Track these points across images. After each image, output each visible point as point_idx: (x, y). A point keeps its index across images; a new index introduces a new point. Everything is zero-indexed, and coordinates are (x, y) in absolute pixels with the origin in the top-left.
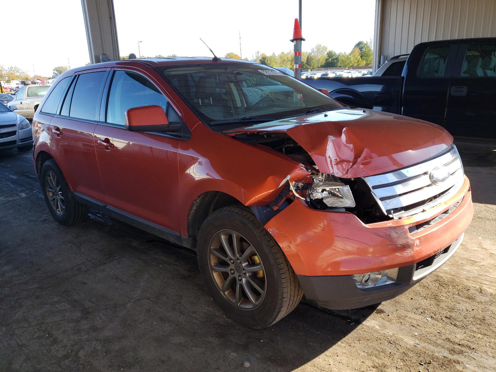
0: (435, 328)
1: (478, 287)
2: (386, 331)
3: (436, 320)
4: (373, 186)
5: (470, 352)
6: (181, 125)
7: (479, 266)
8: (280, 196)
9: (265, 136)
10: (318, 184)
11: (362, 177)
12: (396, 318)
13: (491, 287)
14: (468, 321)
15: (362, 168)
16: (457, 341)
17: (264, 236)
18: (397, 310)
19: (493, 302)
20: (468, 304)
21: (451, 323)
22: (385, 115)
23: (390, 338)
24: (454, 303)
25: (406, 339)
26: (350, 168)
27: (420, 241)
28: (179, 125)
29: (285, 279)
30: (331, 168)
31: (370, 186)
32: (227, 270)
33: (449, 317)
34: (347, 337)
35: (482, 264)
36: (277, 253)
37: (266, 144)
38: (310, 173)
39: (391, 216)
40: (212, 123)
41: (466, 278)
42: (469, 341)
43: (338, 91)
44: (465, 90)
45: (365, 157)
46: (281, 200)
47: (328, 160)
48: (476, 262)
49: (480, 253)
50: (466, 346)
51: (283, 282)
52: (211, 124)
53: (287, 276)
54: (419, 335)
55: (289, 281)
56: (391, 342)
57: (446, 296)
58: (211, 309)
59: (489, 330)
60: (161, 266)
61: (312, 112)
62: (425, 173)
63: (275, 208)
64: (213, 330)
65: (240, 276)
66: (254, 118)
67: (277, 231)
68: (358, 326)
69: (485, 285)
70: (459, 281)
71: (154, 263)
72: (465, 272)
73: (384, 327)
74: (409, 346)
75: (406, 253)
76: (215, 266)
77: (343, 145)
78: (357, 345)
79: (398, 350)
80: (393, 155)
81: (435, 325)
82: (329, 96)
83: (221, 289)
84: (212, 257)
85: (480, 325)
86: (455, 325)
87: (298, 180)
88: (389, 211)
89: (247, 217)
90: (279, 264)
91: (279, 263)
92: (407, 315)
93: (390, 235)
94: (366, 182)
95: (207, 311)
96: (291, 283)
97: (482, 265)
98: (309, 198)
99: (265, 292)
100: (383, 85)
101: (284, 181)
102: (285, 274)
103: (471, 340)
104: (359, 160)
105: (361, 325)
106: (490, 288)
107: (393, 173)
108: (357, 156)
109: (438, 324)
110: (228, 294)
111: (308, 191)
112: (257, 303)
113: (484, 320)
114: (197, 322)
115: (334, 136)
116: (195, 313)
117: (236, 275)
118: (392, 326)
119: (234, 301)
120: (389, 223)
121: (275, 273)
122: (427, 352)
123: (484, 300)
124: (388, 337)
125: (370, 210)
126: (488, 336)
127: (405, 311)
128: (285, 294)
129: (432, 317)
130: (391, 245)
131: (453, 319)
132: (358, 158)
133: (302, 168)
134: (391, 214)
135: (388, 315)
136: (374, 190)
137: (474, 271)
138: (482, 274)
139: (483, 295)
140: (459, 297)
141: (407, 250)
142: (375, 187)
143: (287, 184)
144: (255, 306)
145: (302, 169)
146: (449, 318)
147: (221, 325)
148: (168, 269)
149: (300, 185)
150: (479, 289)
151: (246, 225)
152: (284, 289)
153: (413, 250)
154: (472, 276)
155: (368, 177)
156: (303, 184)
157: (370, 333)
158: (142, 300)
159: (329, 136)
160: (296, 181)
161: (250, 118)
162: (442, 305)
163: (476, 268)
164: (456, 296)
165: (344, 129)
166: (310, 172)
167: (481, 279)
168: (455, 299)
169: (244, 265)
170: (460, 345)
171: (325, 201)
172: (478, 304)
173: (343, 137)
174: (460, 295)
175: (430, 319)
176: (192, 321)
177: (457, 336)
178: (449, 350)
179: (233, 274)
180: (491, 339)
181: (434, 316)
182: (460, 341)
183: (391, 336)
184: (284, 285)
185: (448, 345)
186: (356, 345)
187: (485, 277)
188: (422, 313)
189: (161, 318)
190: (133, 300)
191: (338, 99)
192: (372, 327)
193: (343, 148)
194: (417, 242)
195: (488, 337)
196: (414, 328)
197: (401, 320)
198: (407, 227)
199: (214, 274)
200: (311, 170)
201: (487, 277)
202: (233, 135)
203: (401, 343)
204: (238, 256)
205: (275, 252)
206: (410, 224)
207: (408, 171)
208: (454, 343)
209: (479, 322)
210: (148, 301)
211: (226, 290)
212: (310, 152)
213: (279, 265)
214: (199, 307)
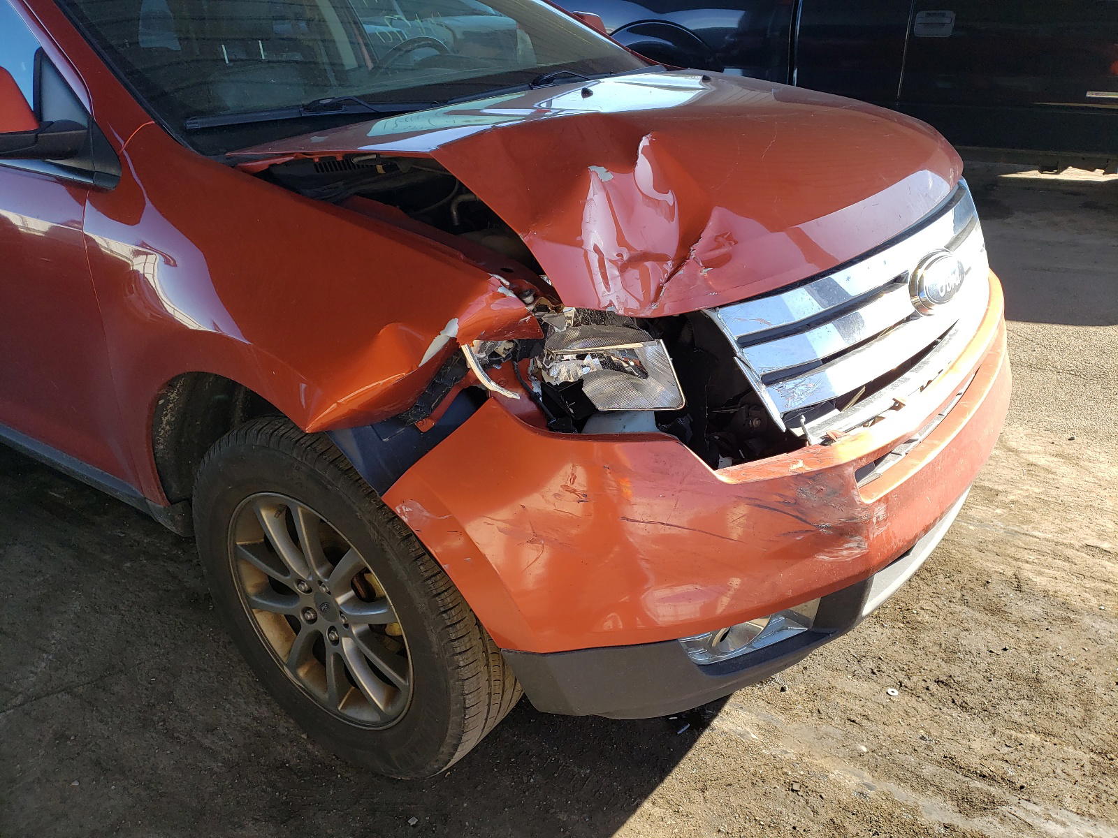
0: (912, 721)
1: (1009, 572)
2: (778, 746)
3: (912, 692)
4: (740, 338)
5: (1014, 800)
6: (85, 131)
7: (1004, 506)
8: (433, 386)
9: (379, 167)
10: (563, 336)
11: (704, 311)
12: (805, 695)
13: (1042, 570)
14: (997, 690)
15: (705, 280)
16: (974, 762)
17: (389, 521)
18: (805, 668)
19: (1054, 618)
20: (990, 631)
21: (953, 702)
22: (753, 88)
23: (790, 773)
24: (954, 631)
25: (836, 772)
26: (667, 281)
27: (887, 508)
28: (81, 132)
29: (469, 653)
30: (601, 287)
31: (732, 338)
32: (294, 608)
33: (943, 678)
34: (669, 781)
35: (1011, 497)
36: (434, 575)
37: (387, 197)
38: (531, 307)
39: (798, 432)
40: (191, 124)
41: (977, 545)
42: (1007, 761)
43: (634, 29)
44: (948, 21)
45: (716, 238)
46: (441, 399)
47: (594, 258)
48: (997, 493)
49: (1004, 464)
50: (1000, 781)
51: (462, 664)
52: (189, 126)
53: (474, 643)
54: (870, 753)
55: (481, 656)
56: (796, 787)
57: (934, 608)
58: (264, 712)
59: (1054, 714)
60: (128, 565)
61: (549, 81)
62: (897, 281)
63: (426, 425)
64: (263, 791)
65: (332, 629)
66: (350, 101)
67: (428, 515)
68: (699, 736)
69: (1027, 562)
70: (960, 556)
71: (107, 557)
72: (971, 527)
73: (771, 732)
74: (844, 797)
75: (847, 549)
76: (259, 595)
77: (641, 196)
78: (698, 808)
79: (815, 812)
80: (805, 227)
81: (912, 712)
82: (615, 42)
83: (285, 660)
84: (244, 569)
85: (1030, 699)
86: (964, 707)
87: (490, 333)
88: (792, 417)
89: (331, 458)
90: (445, 612)
91: (442, 609)
92: (833, 684)
93: (797, 503)
94: (720, 326)
95: (248, 720)
96: (488, 660)
97: (1013, 502)
98: (539, 383)
99: (409, 683)
100: (741, 13)
101: (437, 345)
102: (466, 639)
103: (1013, 757)
104: (696, 250)
105: (707, 732)
106: (1041, 574)
107: (808, 286)
108: (688, 238)
109: (917, 706)
110: (306, 674)
111: (535, 362)
112: (391, 711)
113: (1038, 680)
114: (213, 765)
115: (610, 168)
116: (211, 729)
117: (322, 625)
118: (795, 725)
119: (327, 696)
120: (795, 462)
121: (434, 638)
122: (897, 812)
123: (1031, 614)
124: (785, 770)
125: (732, 411)
126: (1055, 736)
127: (826, 668)
128: (470, 696)
129: (901, 686)
130: (801, 532)
131: (956, 686)
132: (691, 246)
133: (501, 290)
134: (798, 425)
135: (783, 690)
136: (744, 350)
137: (996, 522)
138: (1016, 529)
139: (1026, 596)
140: (966, 609)
141: (849, 542)
142: (747, 342)
143: (453, 350)
144: (386, 719)
145: (504, 296)
146: (946, 685)
147: (290, 769)
148: (147, 576)
149: (503, 347)
150: (1014, 580)
151: (329, 487)
152: (467, 683)
153: (867, 537)
154: (992, 539)
155: (725, 309)
156: (510, 345)
157: (736, 760)
158: (48, 695)
159: (593, 168)
160: (485, 338)
161: (336, 105)
162: (926, 639)
163: (999, 511)
164: (959, 608)
165: (645, 142)
166: (530, 304)
167: (1015, 545)
168: (956, 616)
169: (340, 600)
170: (984, 776)
171: (587, 390)
172: (1016, 628)
173: (644, 168)
174: (967, 603)
175: (896, 693)
176: (200, 765)
177: (974, 745)
178: (957, 800)
179: (313, 621)
180: (1065, 748)
181: (906, 681)
182: (984, 762)
183: (793, 766)
184: (465, 673)
185: (953, 781)
186: (693, 808)
187: (1024, 537)
188: (874, 673)
189: (98, 763)
190: (20, 699)
191: (639, 50)
192: (740, 734)
193: (644, 210)
194: (880, 512)
195: (1056, 740)
196: (855, 730)
197: (820, 705)
198: (851, 471)
199: (257, 616)
200: (536, 297)
201: (1028, 539)
202: (263, 164)
203: (822, 789)
204: (318, 574)
205: (426, 575)
206: (861, 458)
207: (848, 278)
208: (967, 771)
209: (1025, 690)
210: (67, 697)
211: (300, 664)
212: (527, 231)
213: (444, 615)
214: (228, 706)
